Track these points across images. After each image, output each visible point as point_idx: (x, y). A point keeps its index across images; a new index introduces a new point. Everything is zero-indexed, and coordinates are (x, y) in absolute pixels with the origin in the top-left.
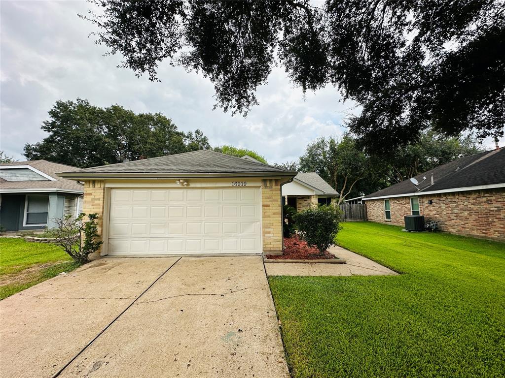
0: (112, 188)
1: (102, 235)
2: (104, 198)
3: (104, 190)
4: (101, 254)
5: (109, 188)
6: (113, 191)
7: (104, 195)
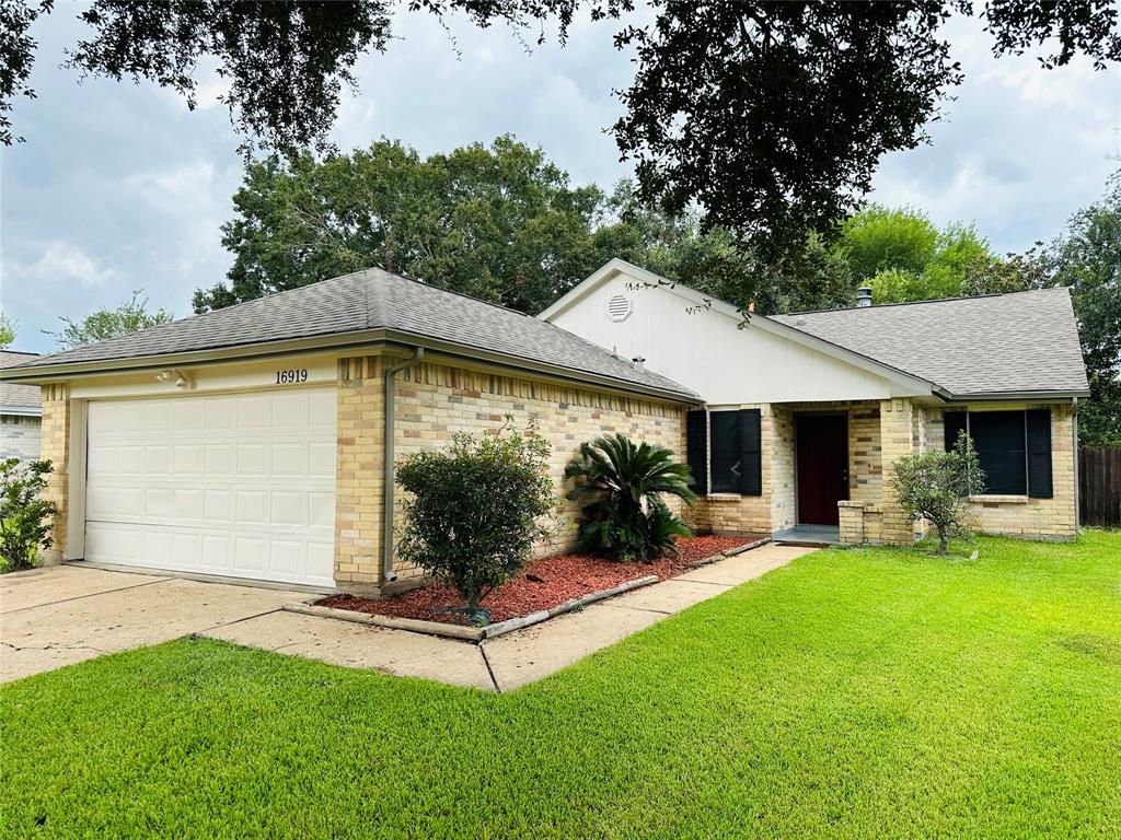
0: (89, 401)
1: (66, 512)
2: (67, 424)
3: (68, 404)
4: (65, 557)
5: (81, 399)
6: (93, 407)
7: (67, 419)
